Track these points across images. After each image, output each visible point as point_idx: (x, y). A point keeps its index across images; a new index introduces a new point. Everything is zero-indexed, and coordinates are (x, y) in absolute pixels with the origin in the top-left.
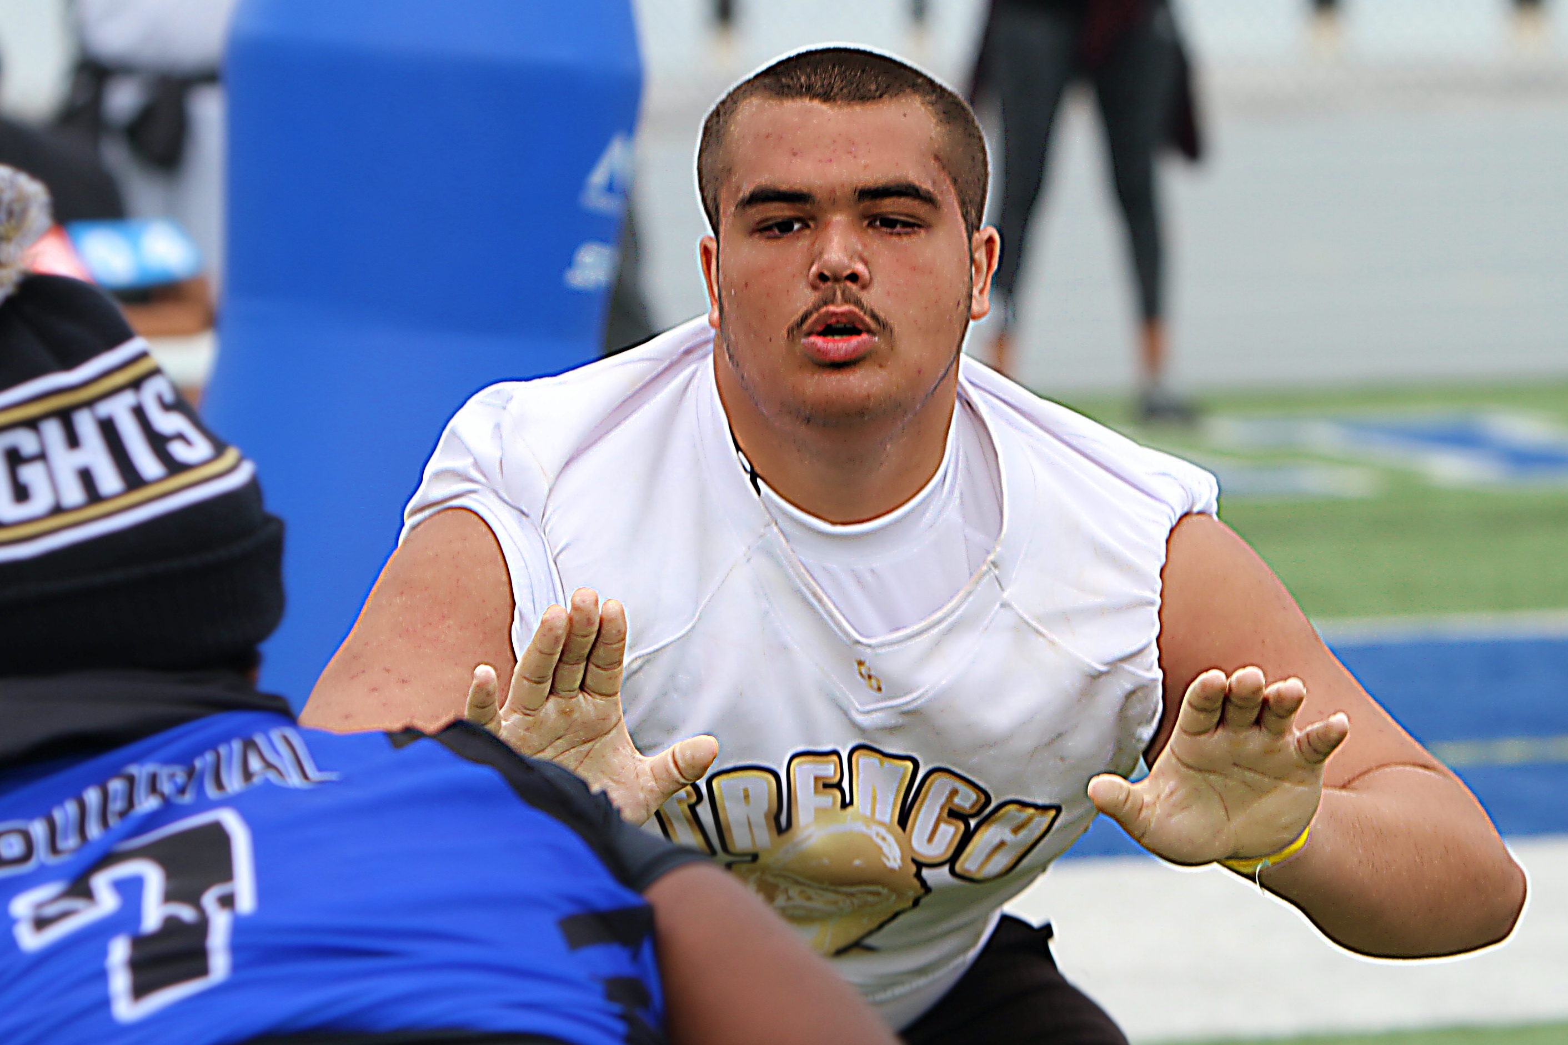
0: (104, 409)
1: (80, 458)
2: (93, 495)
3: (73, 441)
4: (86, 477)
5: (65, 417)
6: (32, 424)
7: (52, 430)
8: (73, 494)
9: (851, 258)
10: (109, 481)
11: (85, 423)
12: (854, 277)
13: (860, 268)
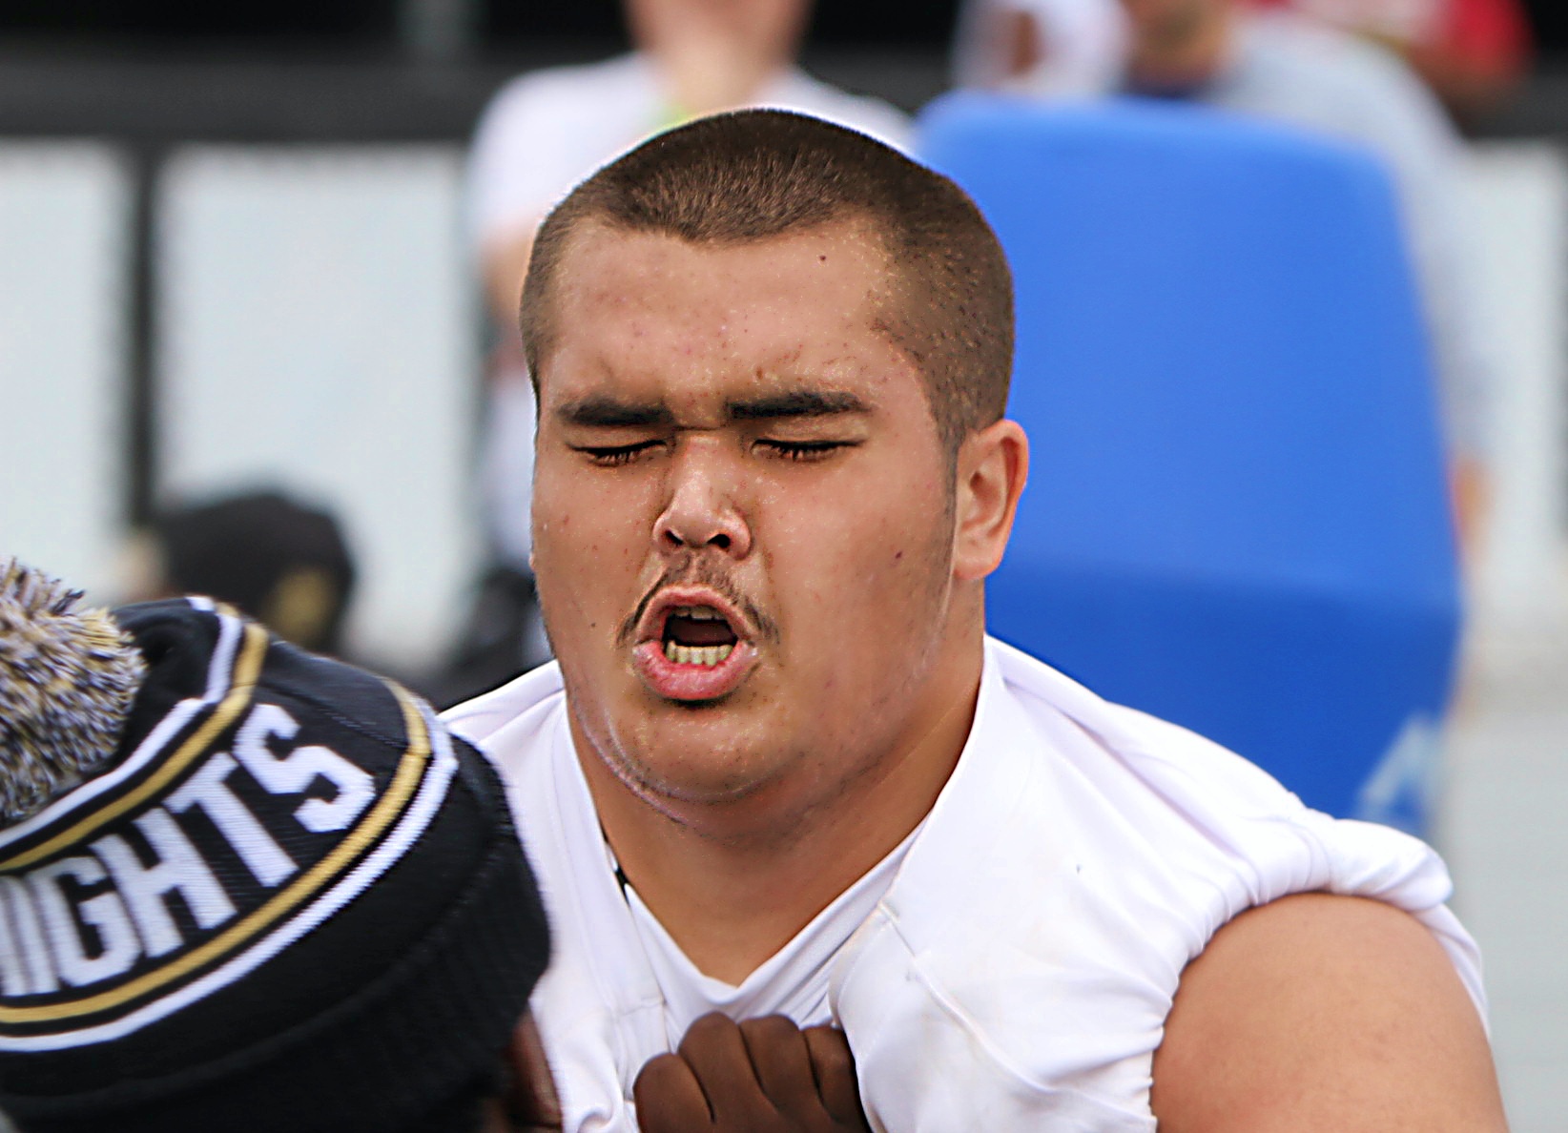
0: (180, 801)
1: (162, 879)
2: (193, 934)
3: (149, 857)
4: (176, 903)
5: (127, 829)
6: (82, 849)
7: (115, 851)
8: (163, 937)
9: (718, 511)
10: (212, 904)
11: (159, 828)
12: (723, 541)
13: (733, 525)
